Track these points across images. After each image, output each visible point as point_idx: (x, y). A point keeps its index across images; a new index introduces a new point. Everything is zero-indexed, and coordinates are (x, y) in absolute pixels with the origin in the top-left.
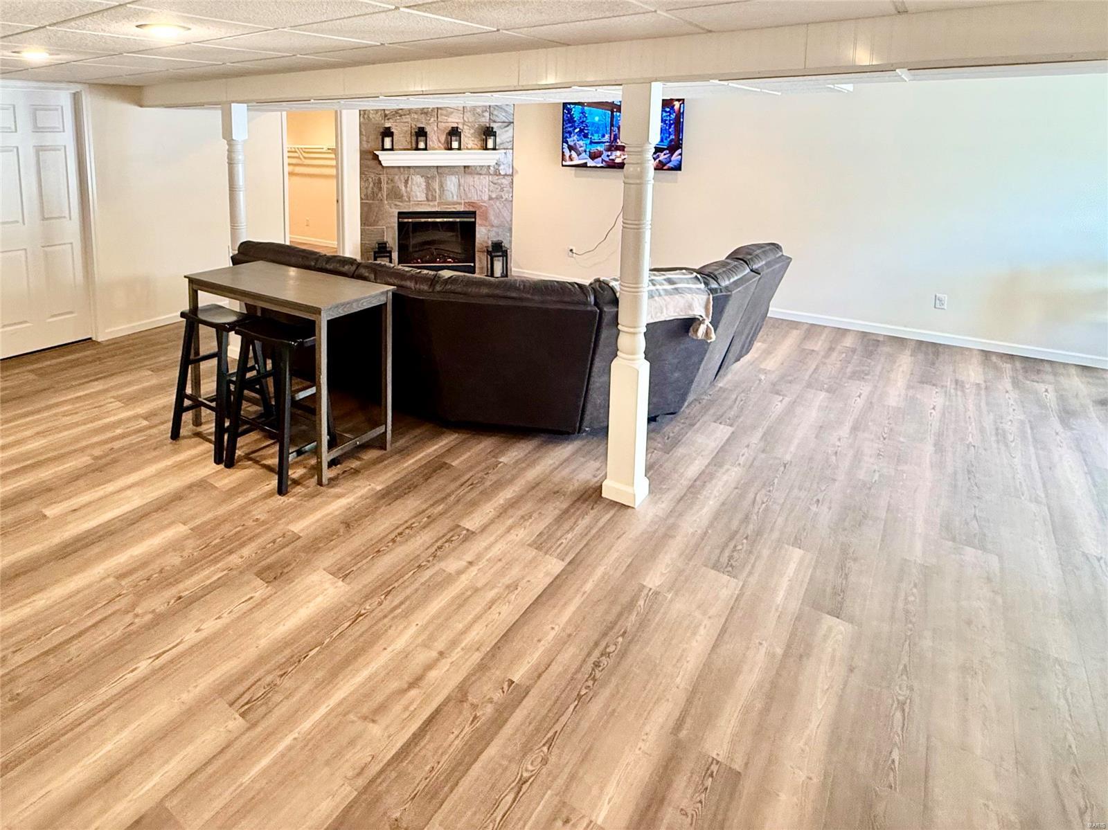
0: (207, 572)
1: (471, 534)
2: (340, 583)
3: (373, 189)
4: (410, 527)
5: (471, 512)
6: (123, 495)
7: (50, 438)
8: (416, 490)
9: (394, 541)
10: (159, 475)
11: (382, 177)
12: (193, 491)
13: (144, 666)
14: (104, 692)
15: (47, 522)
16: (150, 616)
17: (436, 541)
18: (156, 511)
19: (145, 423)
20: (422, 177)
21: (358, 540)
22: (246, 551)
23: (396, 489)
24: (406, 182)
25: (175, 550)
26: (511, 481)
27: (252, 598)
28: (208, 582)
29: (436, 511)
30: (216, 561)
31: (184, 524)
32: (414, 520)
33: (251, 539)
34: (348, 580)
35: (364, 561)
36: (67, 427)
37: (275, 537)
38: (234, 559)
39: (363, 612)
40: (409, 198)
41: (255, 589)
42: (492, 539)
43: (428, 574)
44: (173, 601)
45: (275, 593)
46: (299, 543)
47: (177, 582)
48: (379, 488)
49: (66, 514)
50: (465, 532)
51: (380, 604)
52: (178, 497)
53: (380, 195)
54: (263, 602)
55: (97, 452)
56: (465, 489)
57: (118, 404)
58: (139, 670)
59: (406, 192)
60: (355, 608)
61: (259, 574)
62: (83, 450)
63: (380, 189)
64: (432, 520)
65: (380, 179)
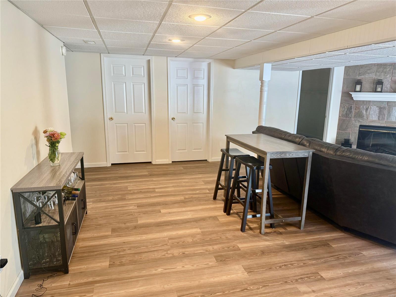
0: (198, 248)
1: (322, 279)
2: (246, 274)
3: (347, 112)
4: (292, 265)
5: (329, 270)
6: (186, 213)
7: (176, 188)
8: (305, 250)
9: (280, 267)
10: (202, 210)
11: (353, 106)
12: (210, 219)
13: (160, 270)
14: (144, 273)
15: (160, 214)
16: (171, 255)
17: (302, 275)
18: (194, 221)
19: (208, 191)
20: (377, 107)
21: (265, 260)
22: (216, 247)
23: (295, 247)
24: (367, 109)
25: (192, 237)
26: (363, 264)
27: (208, 264)
28: (196, 252)
29: (310, 262)
30: (203, 246)
31: (200, 229)
32: (296, 262)
33: (220, 243)
34: (250, 274)
35: (261, 270)
36: (183, 186)
37: (230, 246)
38: (210, 248)
39: (248, 288)
40: (368, 119)
41: (210, 262)
42: (333, 286)
43: (288, 287)
44: (181, 254)
45: (218, 266)
46: (238, 252)
47: (186, 248)
48: (287, 243)
49: (166, 213)
50: (320, 277)
51: (258, 289)
52: (203, 219)
53: (350, 115)
54: (211, 267)
55: (187, 197)
56: (332, 259)
57: (203, 183)
58: (157, 271)
59: (366, 115)
60: (246, 286)
61: (215, 257)
62: (183, 195)
63: (351, 112)
64: (305, 265)
65: (351, 107)
